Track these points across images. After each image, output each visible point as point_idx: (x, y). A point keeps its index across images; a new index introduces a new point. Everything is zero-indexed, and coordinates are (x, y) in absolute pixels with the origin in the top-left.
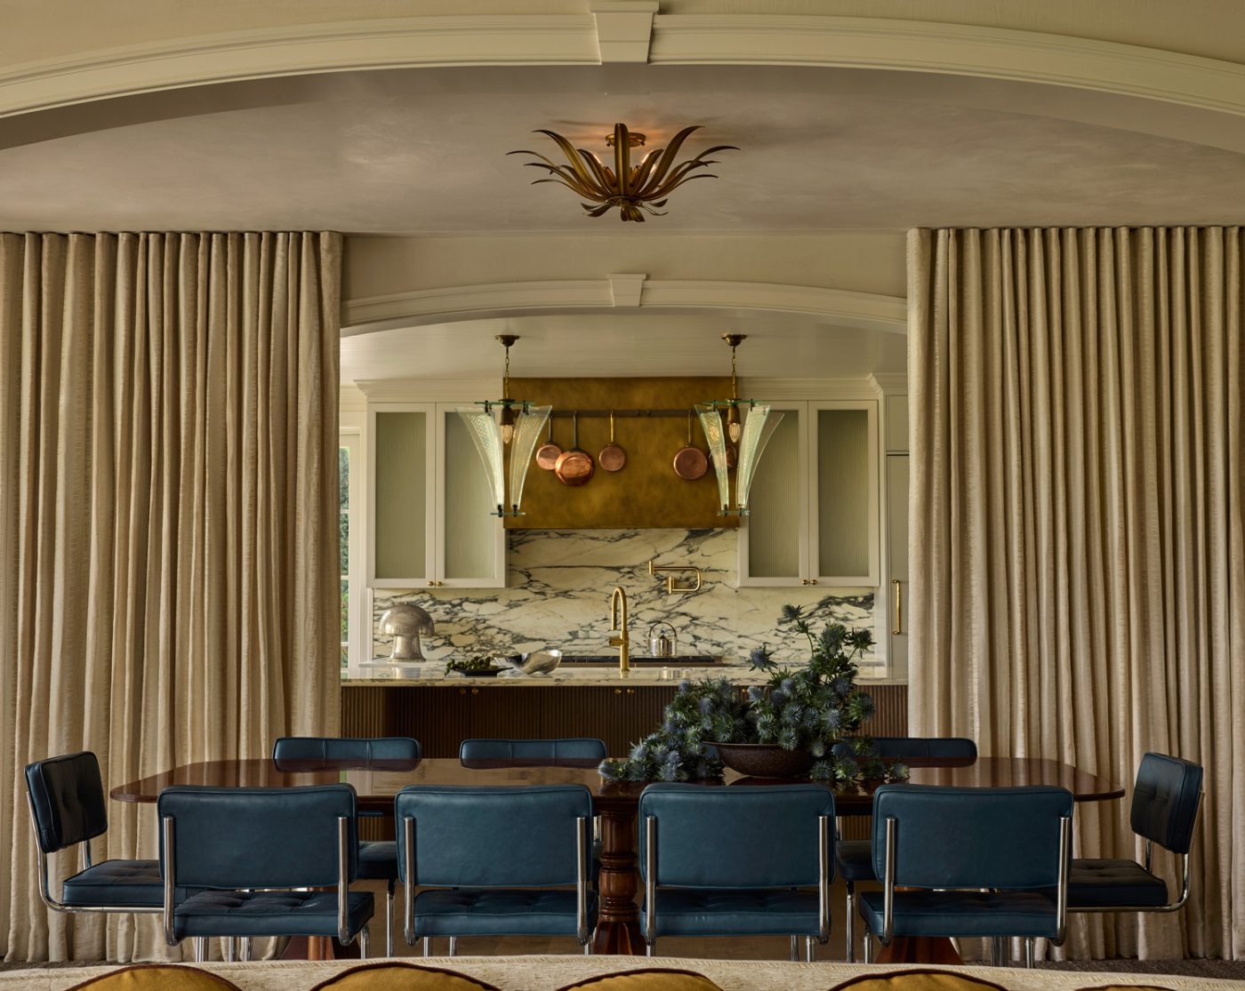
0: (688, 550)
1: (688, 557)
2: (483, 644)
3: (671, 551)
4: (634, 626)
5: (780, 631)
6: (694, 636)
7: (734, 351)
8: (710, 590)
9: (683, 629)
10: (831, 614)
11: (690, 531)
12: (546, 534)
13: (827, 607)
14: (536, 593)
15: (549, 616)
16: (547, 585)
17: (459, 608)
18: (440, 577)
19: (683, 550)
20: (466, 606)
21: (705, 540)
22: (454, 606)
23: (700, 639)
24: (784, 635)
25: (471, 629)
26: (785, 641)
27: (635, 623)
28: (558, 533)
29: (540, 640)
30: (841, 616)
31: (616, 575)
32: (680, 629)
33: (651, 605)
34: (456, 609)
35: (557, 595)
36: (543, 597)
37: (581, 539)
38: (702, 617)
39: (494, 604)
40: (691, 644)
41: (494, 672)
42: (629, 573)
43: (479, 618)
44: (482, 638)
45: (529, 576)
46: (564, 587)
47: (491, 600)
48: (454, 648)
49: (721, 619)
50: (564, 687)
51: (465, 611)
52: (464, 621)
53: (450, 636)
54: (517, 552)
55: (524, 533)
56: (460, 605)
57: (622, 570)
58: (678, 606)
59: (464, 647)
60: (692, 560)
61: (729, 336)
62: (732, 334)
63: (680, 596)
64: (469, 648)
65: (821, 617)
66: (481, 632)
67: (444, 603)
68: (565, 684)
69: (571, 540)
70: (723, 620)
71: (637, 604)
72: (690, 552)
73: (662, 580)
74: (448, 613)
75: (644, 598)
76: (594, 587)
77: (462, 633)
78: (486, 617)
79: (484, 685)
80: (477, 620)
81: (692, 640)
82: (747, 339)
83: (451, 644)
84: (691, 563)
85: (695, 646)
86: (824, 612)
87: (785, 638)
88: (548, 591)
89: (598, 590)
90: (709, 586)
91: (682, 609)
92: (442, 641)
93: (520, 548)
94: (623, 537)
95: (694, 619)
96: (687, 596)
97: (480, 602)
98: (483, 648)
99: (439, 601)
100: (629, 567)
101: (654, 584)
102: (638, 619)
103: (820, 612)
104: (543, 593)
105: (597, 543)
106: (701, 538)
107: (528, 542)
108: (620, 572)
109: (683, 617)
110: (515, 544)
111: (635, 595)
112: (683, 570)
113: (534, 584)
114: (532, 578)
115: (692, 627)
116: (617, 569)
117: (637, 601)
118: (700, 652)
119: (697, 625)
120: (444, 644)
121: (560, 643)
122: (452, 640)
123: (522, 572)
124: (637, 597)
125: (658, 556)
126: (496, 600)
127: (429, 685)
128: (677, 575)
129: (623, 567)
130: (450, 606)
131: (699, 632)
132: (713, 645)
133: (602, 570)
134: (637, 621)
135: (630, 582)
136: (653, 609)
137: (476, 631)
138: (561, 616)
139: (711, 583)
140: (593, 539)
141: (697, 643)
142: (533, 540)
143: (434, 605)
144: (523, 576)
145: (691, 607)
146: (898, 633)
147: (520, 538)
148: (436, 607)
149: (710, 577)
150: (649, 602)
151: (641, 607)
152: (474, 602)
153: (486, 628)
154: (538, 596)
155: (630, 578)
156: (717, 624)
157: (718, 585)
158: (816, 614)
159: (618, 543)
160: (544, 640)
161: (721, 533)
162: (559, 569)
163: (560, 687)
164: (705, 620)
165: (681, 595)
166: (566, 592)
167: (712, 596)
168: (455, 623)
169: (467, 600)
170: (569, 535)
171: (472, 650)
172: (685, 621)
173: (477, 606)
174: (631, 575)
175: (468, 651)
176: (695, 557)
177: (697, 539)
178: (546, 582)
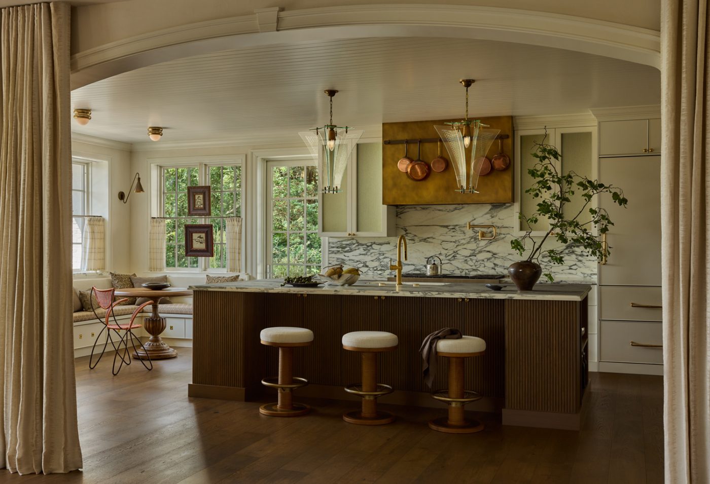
0: (491, 216)
1: (491, 220)
2: (382, 267)
3: (482, 217)
4: (456, 258)
5: (543, 261)
6: (494, 264)
7: (467, 91)
8: (503, 238)
9: (488, 260)
10: (573, 252)
11: (492, 206)
12: (415, 208)
13: (571, 248)
14: (410, 240)
15: (416, 252)
16: (415, 236)
17: (370, 247)
18: (354, 231)
19: (488, 216)
20: (374, 246)
21: (501, 210)
22: (368, 246)
23: (497, 265)
24: (546, 264)
25: (376, 259)
26: (547, 267)
27: (456, 256)
28: (421, 208)
29: (412, 265)
30: (579, 253)
31: (446, 230)
32: (486, 260)
33: (465, 247)
34: (369, 248)
35: (420, 241)
36: (413, 242)
37: (433, 210)
38: (498, 253)
39: (388, 245)
40: (493, 268)
41: (315, 285)
42: (453, 229)
43: (381, 253)
44: (382, 263)
45: (406, 230)
46: (425, 236)
47: (387, 244)
48: (368, 268)
49: (509, 254)
50: (339, 295)
51: (373, 249)
52: (373, 254)
53: (366, 262)
54: (400, 218)
55: (403, 208)
56: (371, 246)
57: (449, 228)
58: (485, 247)
59: (373, 268)
60: (493, 221)
61: (463, 81)
62: (465, 79)
63: (486, 242)
64: (375, 269)
65: (567, 254)
66: (382, 260)
67: (363, 245)
68: (339, 293)
69: (428, 211)
70: (510, 255)
71: (457, 246)
72: (492, 217)
73: (477, 233)
74: (365, 250)
75: (461, 243)
76: (434, 237)
77: (372, 261)
78: (384, 252)
79: (294, 293)
80: (379, 254)
81: (493, 266)
82: (475, 83)
83: (367, 266)
84: (493, 223)
85: (495, 269)
86: (569, 251)
87: (546, 266)
88: (416, 238)
89: (437, 238)
90: (503, 236)
91: (487, 249)
92: (362, 265)
93: (401, 216)
94: (456, 209)
95: (494, 254)
96: (491, 242)
97: (381, 244)
98: (383, 268)
99: (361, 244)
100: (453, 226)
101: (473, 235)
102: (458, 254)
103: (567, 251)
104: (413, 240)
105: (441, 213)
106: (499, 209)
107: (405, 212)
108: (448, 229)
109: (488, 253)
110: (399, 213)
111: (456, 241)
112: (489, 227)
113: (409, 235)
114: (407, 232)
115: (493, 259)
116: (447, 227)
117: (456, 244)
118: (497, 273)
119: (495, 258)
120: (363, 266)
121: (422, 266)
122: (367, 264)
123: (402, 228)
124: (457, 242)
125: (475, 219)
126: (389, 243)
127: (266, 292)
128: (484, 230)
129: (450, 226)
130: (366, 246)
131: (497, 261)
132: (505, 269)
133: (439, 227)
134: (457, 255)
135: (453, 234)
136: (465, 249)
137: (379, 259)
138: (423, 252)
139: (504, 234)
140: (440, 210)
141: (496, 268)
142: (408, 211)
143: (358, 246)
144: (403, 230)
145: (493, 247)
146: (604, 264)
147: (402, 210)
148: (360, 247)
149: (503, 231)
150: (464, 245)
151: (459, 248)
152: (378, 244)
153: (384, 258)
154: (410, 241)
155: (454, 232)
156: (507, 257)
157: (508, 236)
158: (565, 252)
159: (453, 213)
160: (414, 265)
161: (510, 206)
162: (421, 227)
163: (337, 295)
164: (500, 255)
165: (488, 241)
166: (425, 239)
167: (505, 242)
168: (368, 255)
169: (374, 243)
170: (427, 208)
171: (377, 270)
172: (489, 255)
173: (379, 246)
174: (454, 230)
175: (375, 270)
176: (495, 220)
177: (496, 210)
178: (415, 234)
